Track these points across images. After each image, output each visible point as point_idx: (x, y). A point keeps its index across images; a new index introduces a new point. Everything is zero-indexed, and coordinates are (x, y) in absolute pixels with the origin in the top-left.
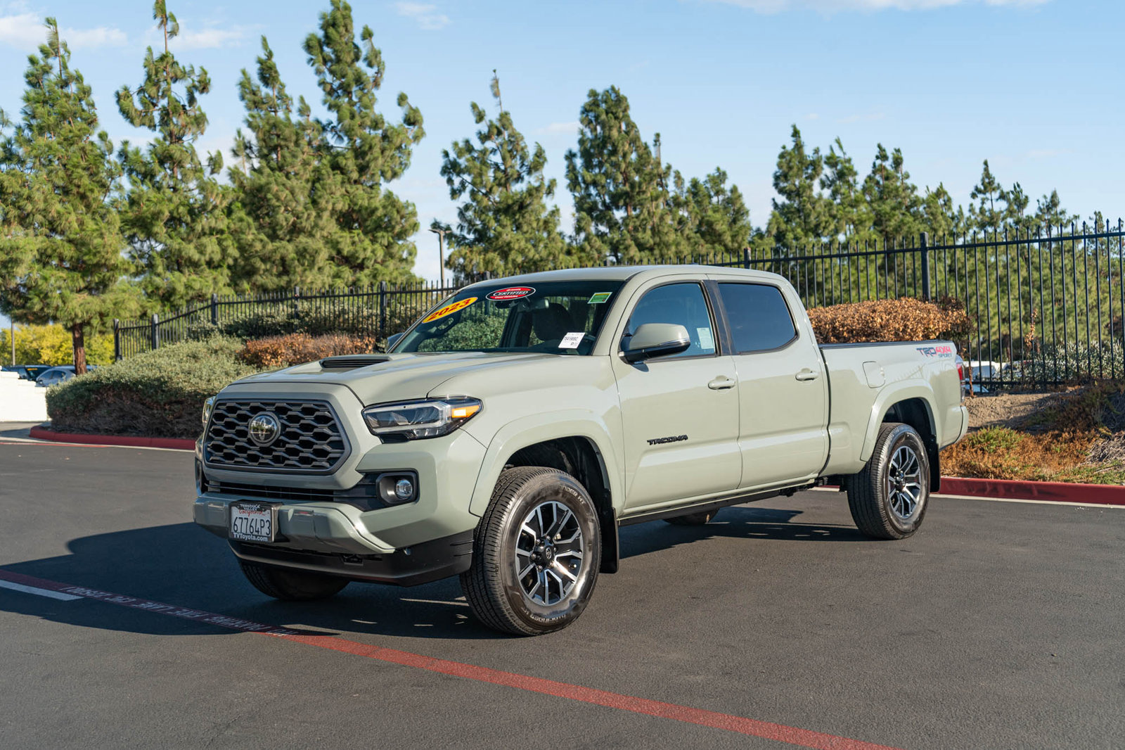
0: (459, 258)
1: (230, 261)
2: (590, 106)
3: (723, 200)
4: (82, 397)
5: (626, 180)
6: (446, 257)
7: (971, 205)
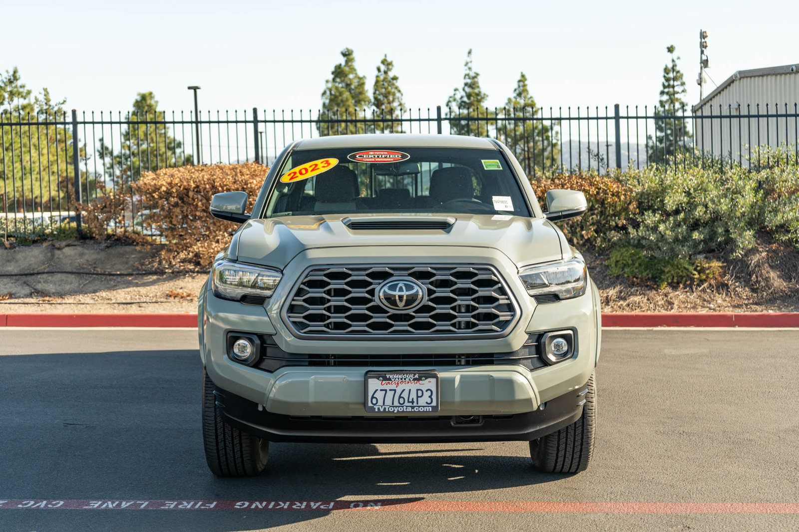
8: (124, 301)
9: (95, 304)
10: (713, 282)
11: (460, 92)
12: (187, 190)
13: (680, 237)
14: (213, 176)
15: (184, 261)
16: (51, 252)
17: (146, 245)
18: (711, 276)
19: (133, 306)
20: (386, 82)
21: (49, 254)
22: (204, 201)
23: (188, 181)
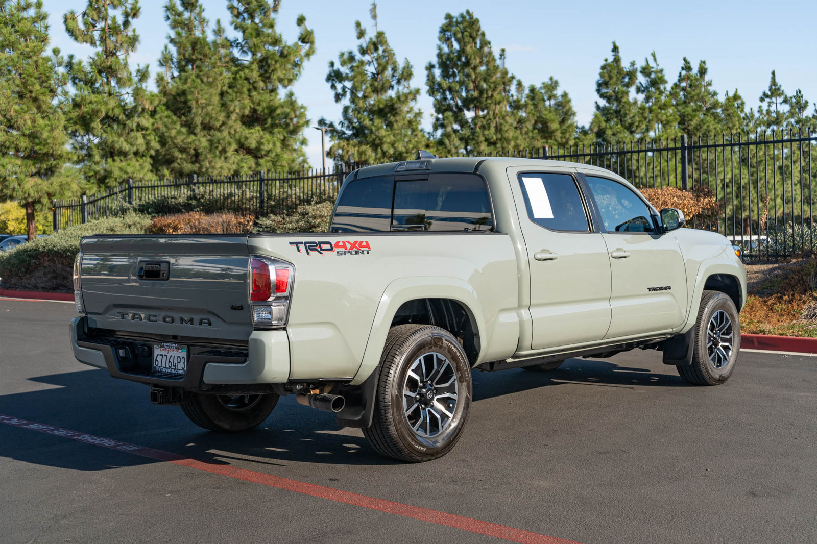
0: (338, 150)
1: (153, 152)
2: (447, 26)
3: (555, 104)
4: (24, 261)
5: (477, 87)
6: (327, 148)
7: (760, 107)
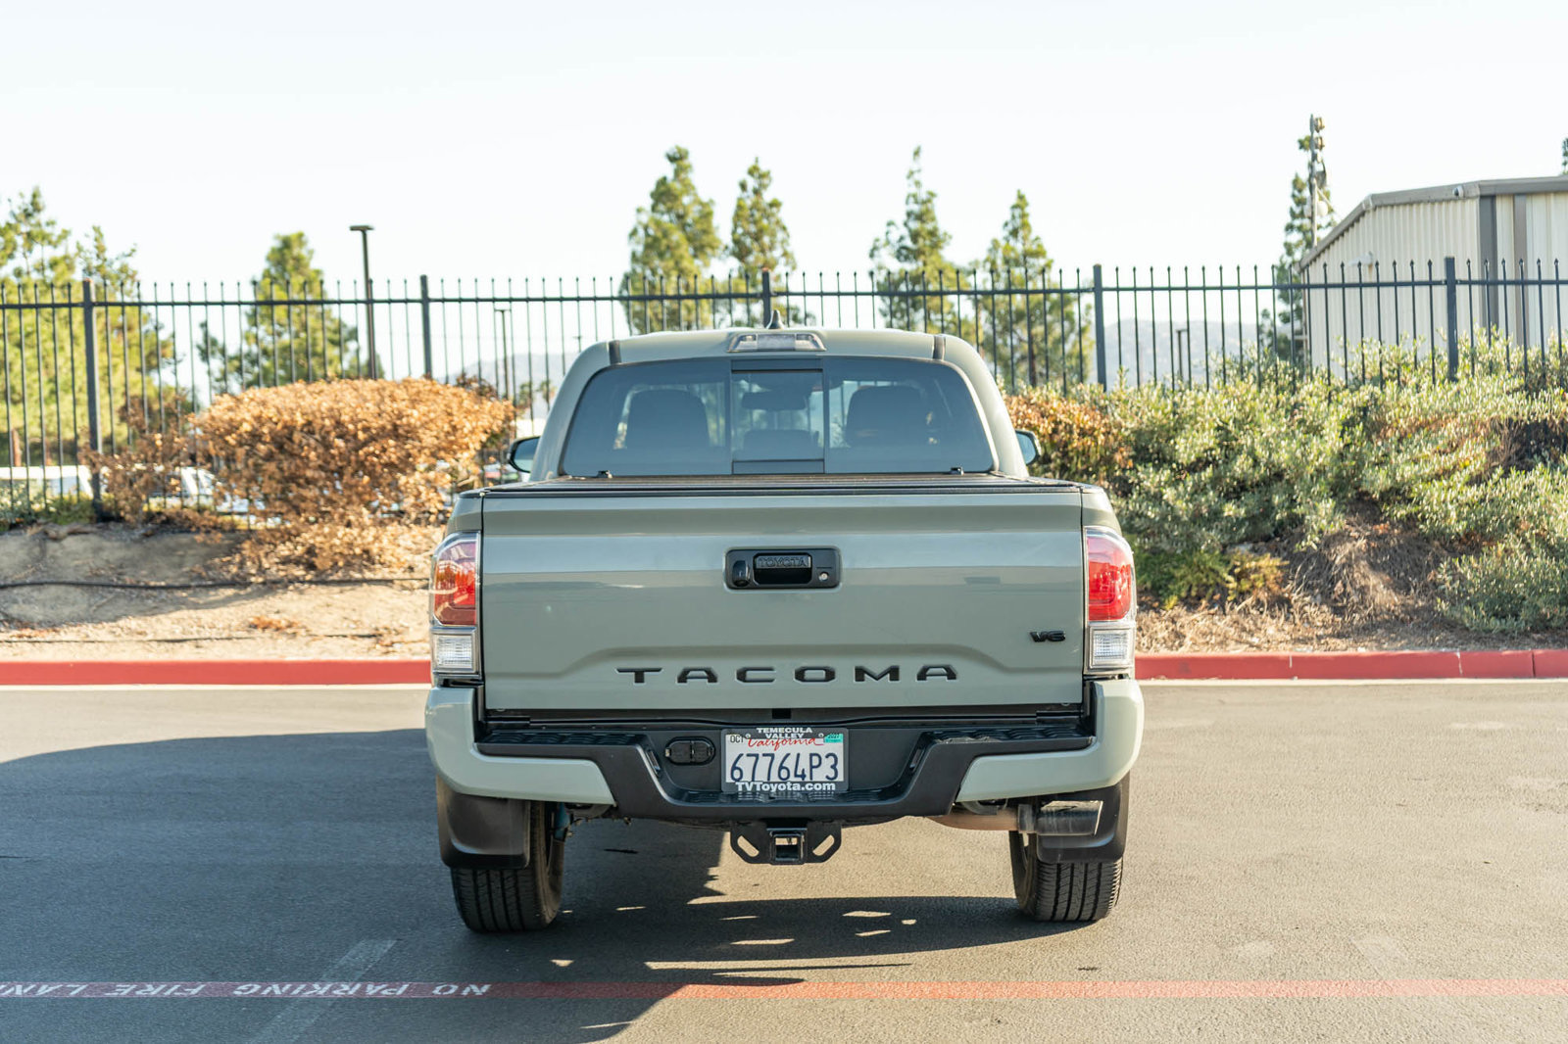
8: (170, 637)
9: (115, 642)
10: (1263, 596)
11: (898, 229)
12: (290, 429)
13: (1204, 511)
14: (338, 402)
15: (286, 561)
16: (40, 546)
17: (214, 531)
18: (1260, 584)
19: (185, 645)
20: (758, 210)
21: (37, 550)
22: (321, 450)
23: (292, 412)
